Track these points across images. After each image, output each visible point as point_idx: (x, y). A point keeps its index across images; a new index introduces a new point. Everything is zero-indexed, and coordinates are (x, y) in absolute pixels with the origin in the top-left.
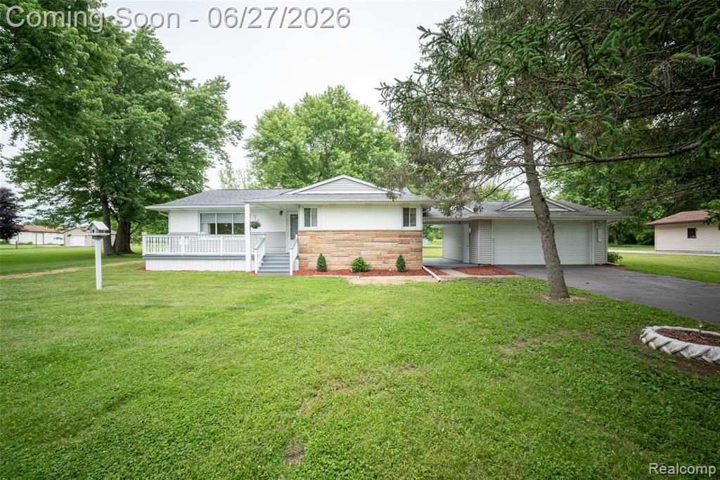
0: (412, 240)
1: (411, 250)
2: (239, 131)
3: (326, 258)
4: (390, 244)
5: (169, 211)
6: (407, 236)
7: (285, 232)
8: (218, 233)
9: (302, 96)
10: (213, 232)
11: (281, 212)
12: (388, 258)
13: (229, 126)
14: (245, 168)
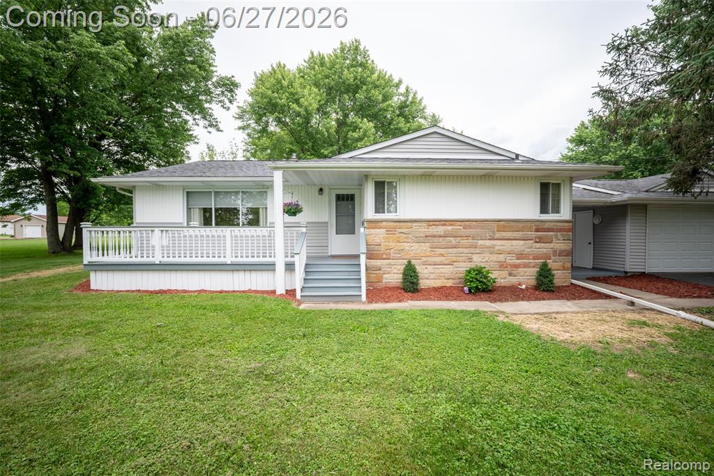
0: (557, 236)
1: (555, 252)
2: (231, 91)
3: (417, 267)
4: (522, 242)
5: (134, 187)
6: (549, 230)
7: (327, 223)
8: (217, 224)
9: (307, 56)
10: (207, 222)
11: (321, 190)
12: (517, 266)
13: (217, 85)
14: (229, 152)
